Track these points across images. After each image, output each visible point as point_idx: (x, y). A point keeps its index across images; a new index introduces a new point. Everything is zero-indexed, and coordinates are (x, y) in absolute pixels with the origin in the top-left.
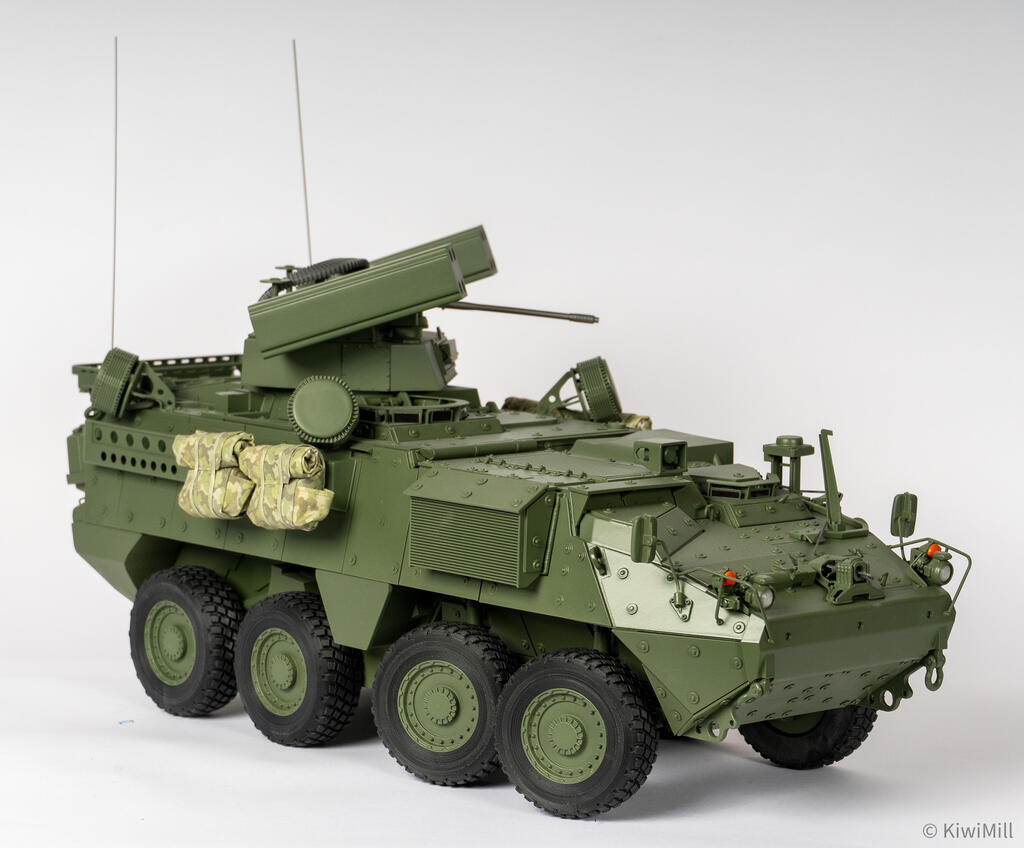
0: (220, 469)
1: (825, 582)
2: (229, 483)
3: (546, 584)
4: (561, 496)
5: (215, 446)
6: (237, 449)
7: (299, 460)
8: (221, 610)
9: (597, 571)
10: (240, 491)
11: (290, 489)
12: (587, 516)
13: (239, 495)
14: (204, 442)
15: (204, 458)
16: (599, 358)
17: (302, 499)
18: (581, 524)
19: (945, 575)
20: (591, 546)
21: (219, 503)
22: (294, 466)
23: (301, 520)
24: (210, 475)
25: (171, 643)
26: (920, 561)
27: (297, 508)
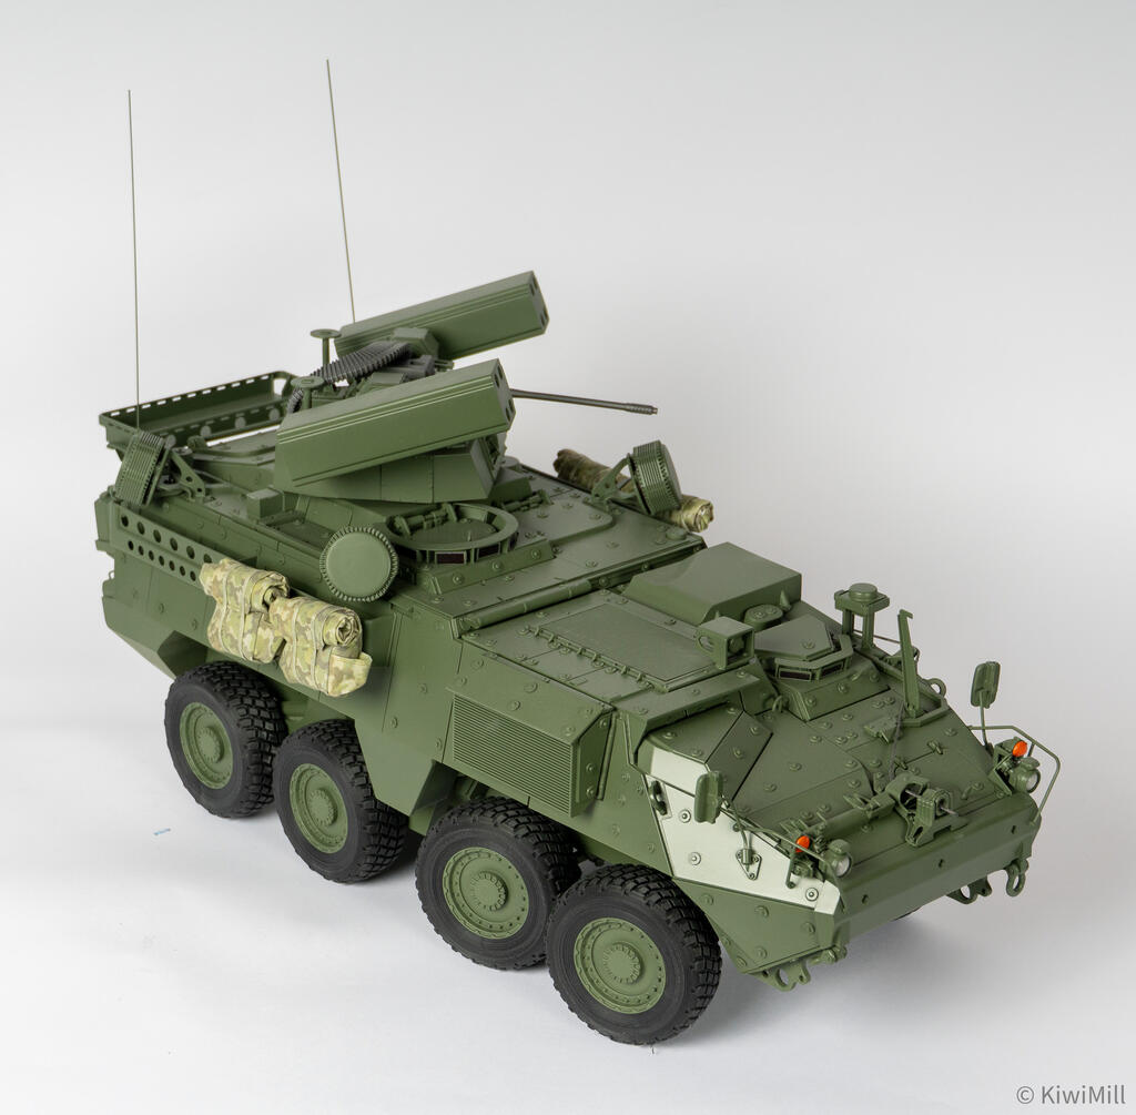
0: (250, 612)
1: (904, 812)
2: (260, 629)
3: (601, 809)
4: (618, 717)
5: (244, 587)
6: (268, 599)
7: (333, 632)
8: (258, 723)
9: (657, 812)
10: (272, 638)
11: (325, 656)
12: (646, 742)
13: (271, 643)
14: (233, 580)
15: (233, 598)
16: (659, 442)
17: (337, 669)
18: (639, 751)
19: (1032, 781)
20: (650, 780)
21: (250, 650)
22: (328, 636)
23: (336, 690)
24: (239, 617)
25: (208, 745)
26: (1005, 764)
27: (332, 678)
